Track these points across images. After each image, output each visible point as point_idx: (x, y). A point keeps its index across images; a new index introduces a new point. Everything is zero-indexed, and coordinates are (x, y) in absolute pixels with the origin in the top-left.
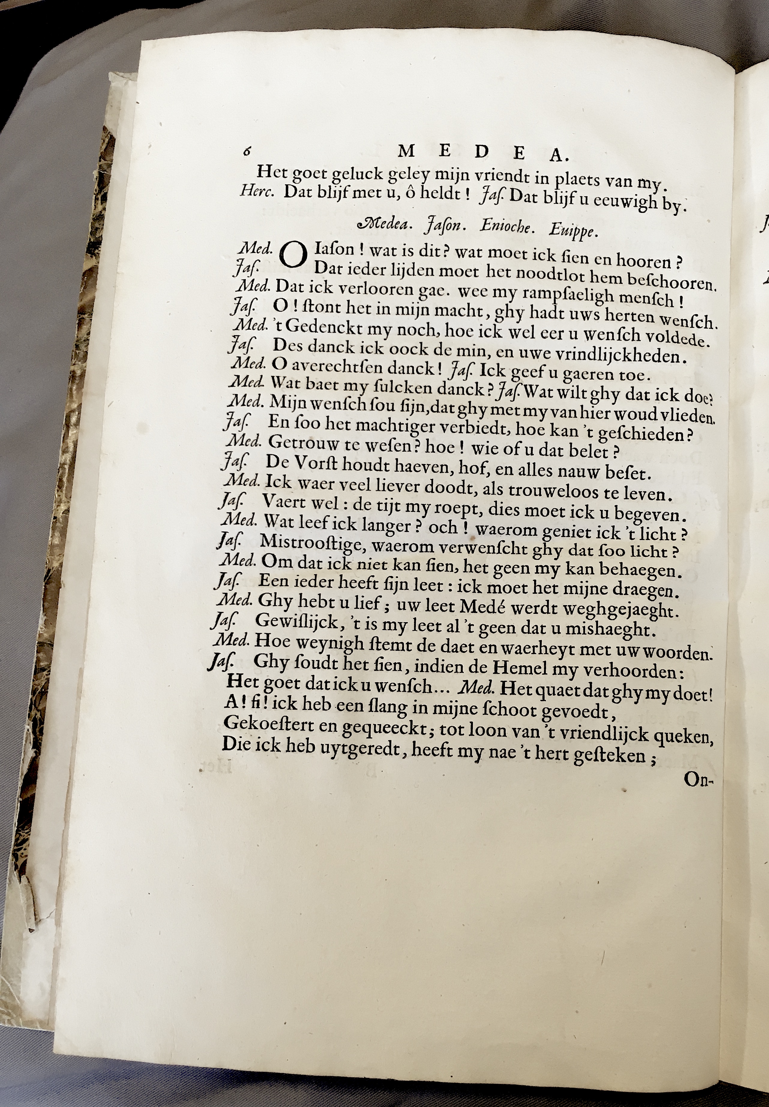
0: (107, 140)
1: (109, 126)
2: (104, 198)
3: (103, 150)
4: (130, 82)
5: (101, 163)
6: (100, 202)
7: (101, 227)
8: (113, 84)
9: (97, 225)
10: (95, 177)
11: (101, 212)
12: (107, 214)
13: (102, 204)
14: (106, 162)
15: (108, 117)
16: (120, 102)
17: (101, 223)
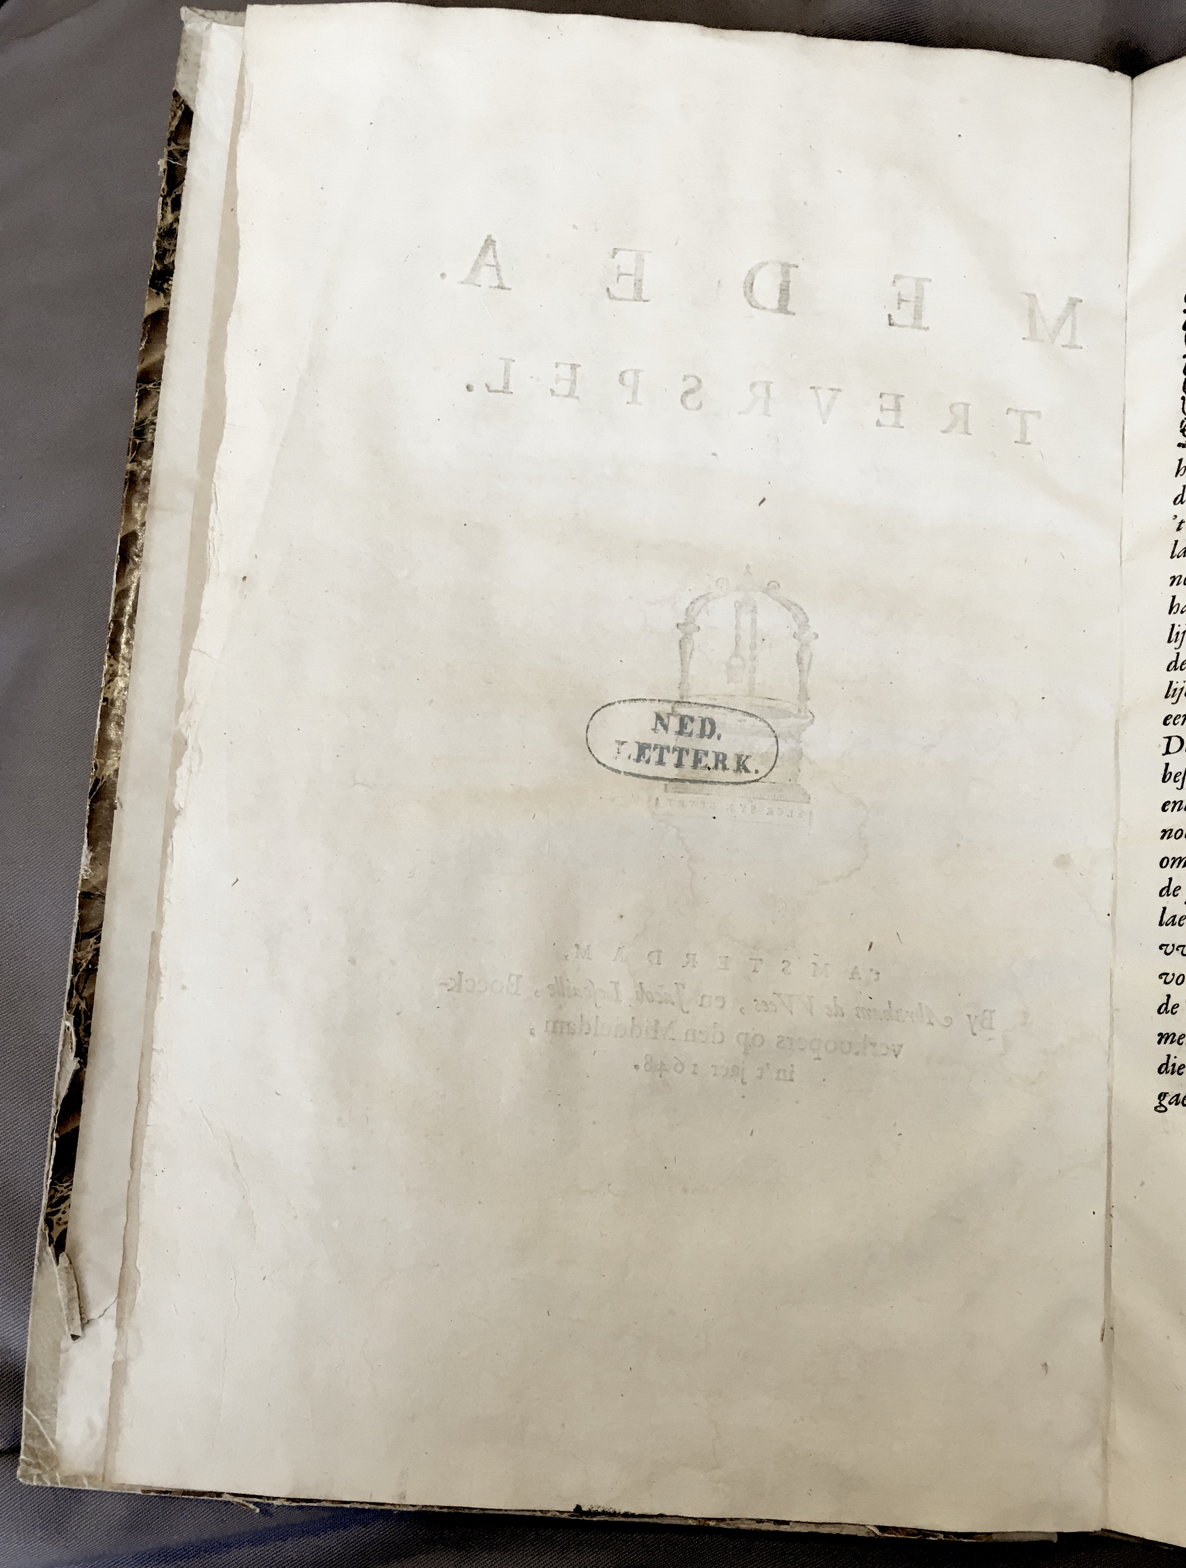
0: (180, 113)
1: (182, 90)
2: (177, 205)
3: (173, 129)
4: (215, 25)
5: (171, 149)
6: (169, 209)
7: (172, 248)
8: (188, 27)
9: (165, 244)
10: (161, 169)
11: (171, 224)
12: (181, 228)
13: (173, 211)
14: (179, 147)
15: (180, 76)
16: (199, 55)
17: (173, 242)
